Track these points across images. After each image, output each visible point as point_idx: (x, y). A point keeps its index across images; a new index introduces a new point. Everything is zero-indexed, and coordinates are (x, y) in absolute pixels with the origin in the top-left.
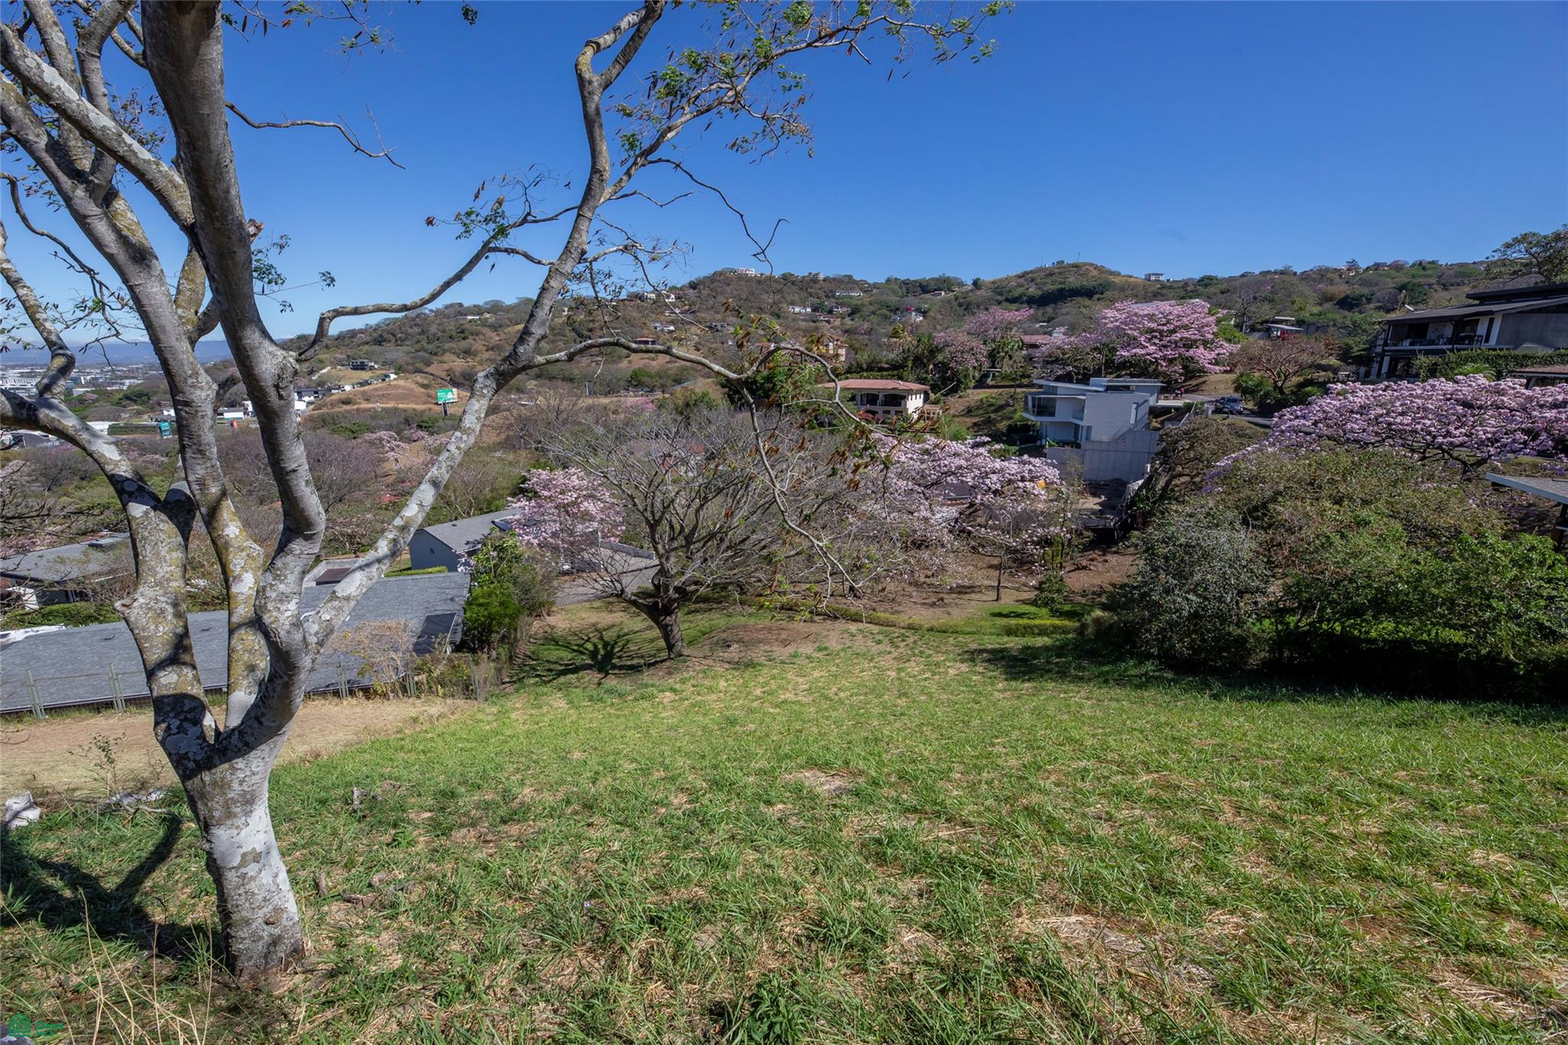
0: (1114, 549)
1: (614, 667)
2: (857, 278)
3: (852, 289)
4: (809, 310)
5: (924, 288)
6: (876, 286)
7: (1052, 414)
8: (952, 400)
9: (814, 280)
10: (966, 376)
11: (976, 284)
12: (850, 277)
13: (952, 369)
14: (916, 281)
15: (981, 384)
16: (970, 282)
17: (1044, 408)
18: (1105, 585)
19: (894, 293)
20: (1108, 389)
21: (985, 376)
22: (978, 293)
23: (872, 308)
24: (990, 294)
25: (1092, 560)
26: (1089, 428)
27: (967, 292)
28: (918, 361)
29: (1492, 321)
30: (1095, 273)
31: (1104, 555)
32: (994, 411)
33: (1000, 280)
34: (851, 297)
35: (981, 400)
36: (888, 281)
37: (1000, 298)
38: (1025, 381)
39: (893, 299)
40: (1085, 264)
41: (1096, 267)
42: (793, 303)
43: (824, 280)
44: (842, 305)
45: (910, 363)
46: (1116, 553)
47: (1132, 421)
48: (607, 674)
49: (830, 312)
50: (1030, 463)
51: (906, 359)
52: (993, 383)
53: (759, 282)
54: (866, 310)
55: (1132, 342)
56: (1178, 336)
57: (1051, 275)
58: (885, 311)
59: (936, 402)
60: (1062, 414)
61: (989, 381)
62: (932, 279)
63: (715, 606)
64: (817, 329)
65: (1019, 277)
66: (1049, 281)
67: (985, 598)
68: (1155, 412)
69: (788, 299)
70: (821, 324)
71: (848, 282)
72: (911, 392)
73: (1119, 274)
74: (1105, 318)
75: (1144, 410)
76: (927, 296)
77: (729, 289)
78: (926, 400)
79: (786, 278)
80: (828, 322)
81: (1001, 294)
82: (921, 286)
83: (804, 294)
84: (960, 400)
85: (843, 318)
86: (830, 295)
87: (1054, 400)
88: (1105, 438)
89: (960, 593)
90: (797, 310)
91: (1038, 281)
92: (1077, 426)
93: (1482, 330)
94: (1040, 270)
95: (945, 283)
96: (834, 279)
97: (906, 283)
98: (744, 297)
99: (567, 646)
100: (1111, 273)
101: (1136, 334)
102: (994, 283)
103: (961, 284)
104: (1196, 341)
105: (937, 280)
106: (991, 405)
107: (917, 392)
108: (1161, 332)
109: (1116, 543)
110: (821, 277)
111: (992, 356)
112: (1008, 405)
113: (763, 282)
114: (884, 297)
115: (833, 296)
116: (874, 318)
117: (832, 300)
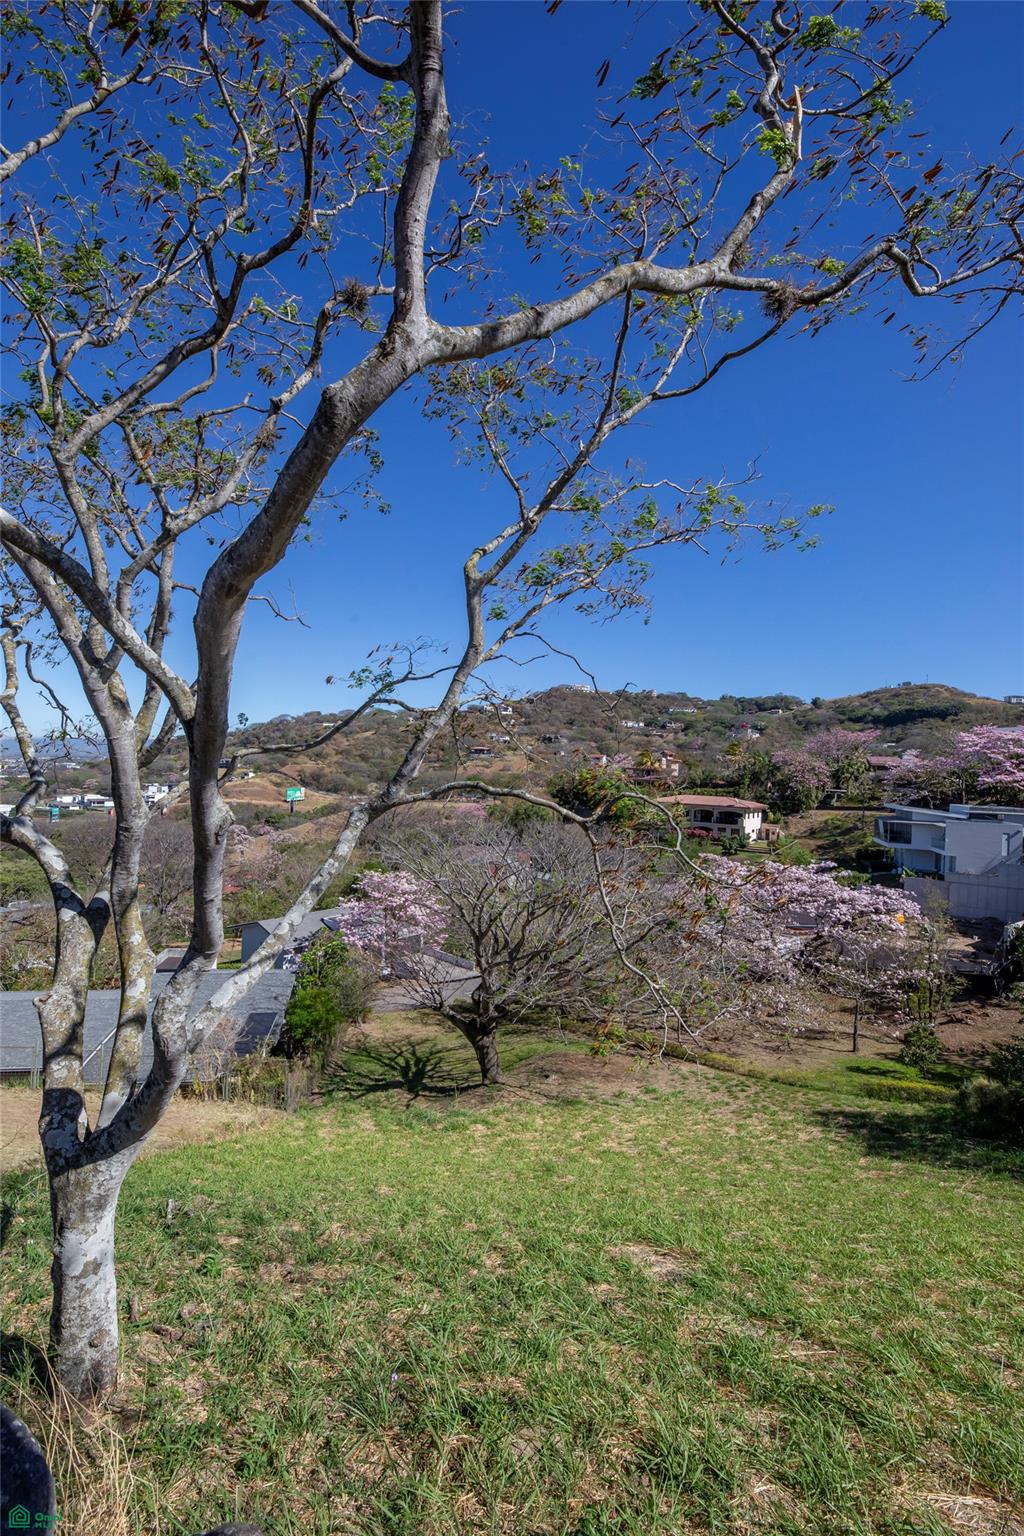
2: (690, 695)
3: (685, 706)
4: (642, 724)
5: (760, 706)
6: (710, 703)
7: (909, 842)
8: (793, 819)
9: (648, 696)
10: (807, 796)
11: (815, 702)
12: (684, 695)
13: (791, 788)
14: (752, 700)
15: (825, 805)
16: (809, 701)
17: (897, 834)
18: (987, 1044)
19: (728, 709)
20: (972, 817)
21: (829, 797)
22: (819, 712)
23: (706, 724)
24: (831, 713)
26: (953, 859)
27: (806, 711)
28: (756, 779)
30: (946, 694)
32: (841, 834)
33: (842, 700)
34: (684, 714)
35: (826, 822)
36: (723, 698)
37: (842, 717)
38: (874, 804)
39: (728, 716)
40: (934, 686)
41: (947, 689)
42: (626, 718)
43: (658, 697)
44: (676, 720)
45: (747, 781)
46: (997, 1006)
47: (1004, 853)
49: (663, 727)
50: (884, 894)
51: (741, 777)
52: (838, 804)
53: (593, 698)
54: (700, 727)
57: (897, 695)
58: (720, 728)
59: (775, 822)
60: (921, 842)
61: (834, 802)
62: (769, 698)
64: (649, 742)
65: (863, 697)
66: (895, 701)
69: (623, 713)
70: (654, 739)
71: (682, 699)
72: (747, 810)
73: (974, 696)
74: (963, 741)
76: (764, 714)
77: (564, 704)
78: (765, 819)
79: (620, 694)
80: (661, 736)
81: (843, 713)
82: (757, 704)
83: (637, 710)
85: (676, 733)
86: (663, 710)
90: (630, 724)
91: (883, 701)
92: (937, 856)
94: (885, 690)
95: (781, 702)
96: (668, 696)
97: (741, 701)
98: (578, 711)
100: (965, 695)
102: (835, 702)
103: (799, 703)
105: (774, 698)
106: (838, 827)
107: (755, 810)
110: (655, 694)
111: (836, 777)
112: (856, 828)
113: (598, 697)
114: (719, 714)
115: (667, 712)
116: (708, 735)
117: (665, 715)
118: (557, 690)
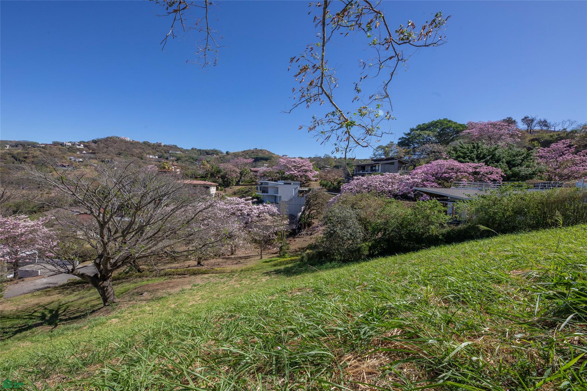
0: (297, 236)
1: (61, 320)
2: (179, 146)
3: (177, 151)
4: (157, 157)
7: (267, 193)
8: (227, 189)
9: (159, 145)
10: (232, 181)
11: (228, 152)
12: (176, 146)
13: (227, 177)
15: (237, 184)
17: (265, 190)
18: (296, 249)
19: (195, 154)
20: (285, 184)
21: (239, 181)
22: (228, 156)
23: (186, 159)
24: (232, 157)
25: (290, 241)
26: (280, 197)
27: (224, 156)
28: (212, 175)
29: (379, 166)
30: (267, 153)
31: (294, 238)
32: (244, 193)
33: (236, 153)
34: (176, 154)
35: (239, 189)
38: (254, 183)
39: (195, 156)
40: (263, 150)
42: (149, 154)
43: (164, 146)
44: (173, 156)
45: (209, 176)
46: (298, 237)
47: (294, 194)
48: (56, 325)
49: (167, 159)
50: (266, 206)
51: (207, 174)
52: (242, 184)
53: (131, 143)
54: (183, 159)
55: (290, 170)
56: (302, 168)
57: (253, 152)
58: (192, 160)
59: (221, 190)
60: (271, 192)
61: (240, 183)
62: (211, 150)
63: (124, 281)
64: (160, 165)
65: (243, 152)
66: (253, 154)
67: (255, 259)
68: (301, 192)
69: (147, 152)
71: (175, 148)
72: (211, 185)
74: (280, 161)
75: (297, 191)
76: (209, 156)
77: (115, 145)
78: (217, 189)
79: (145, 143)
82: (206, 152)
83: (154, 151)
84: (231, 189)
85: (173, 162)
87: (267, 188)
88: (286, 200)
89: (245, 259)
90: (151, 157)
91: (249, 154)
92: (276, 196)
93: (377, 168)
94: (250, 150)
95: (216, 152)
96: (169, 146)
97: (200, 150)
98: (123, 149)
99: (18, 317)
101: (291, 166)
102: (233, 153)
103: (222, 153)
104: (308, 170)
105: (214, 150)
106: (243, 191)
107: (214, 186)
108: (298, 166)
109: (297, 234)
110: (163, 144)
111: (241, 174)
112: (249, 191)
113: (133, 144)
114: (191, 155)
115: (168, 153)
116: (187, 163)
117: (168, 154)
118: (111, 138)
